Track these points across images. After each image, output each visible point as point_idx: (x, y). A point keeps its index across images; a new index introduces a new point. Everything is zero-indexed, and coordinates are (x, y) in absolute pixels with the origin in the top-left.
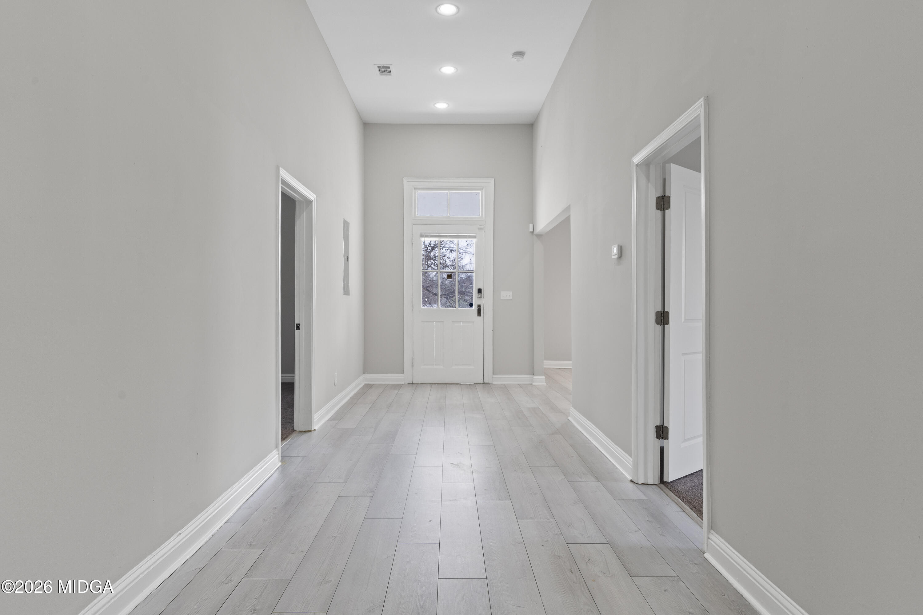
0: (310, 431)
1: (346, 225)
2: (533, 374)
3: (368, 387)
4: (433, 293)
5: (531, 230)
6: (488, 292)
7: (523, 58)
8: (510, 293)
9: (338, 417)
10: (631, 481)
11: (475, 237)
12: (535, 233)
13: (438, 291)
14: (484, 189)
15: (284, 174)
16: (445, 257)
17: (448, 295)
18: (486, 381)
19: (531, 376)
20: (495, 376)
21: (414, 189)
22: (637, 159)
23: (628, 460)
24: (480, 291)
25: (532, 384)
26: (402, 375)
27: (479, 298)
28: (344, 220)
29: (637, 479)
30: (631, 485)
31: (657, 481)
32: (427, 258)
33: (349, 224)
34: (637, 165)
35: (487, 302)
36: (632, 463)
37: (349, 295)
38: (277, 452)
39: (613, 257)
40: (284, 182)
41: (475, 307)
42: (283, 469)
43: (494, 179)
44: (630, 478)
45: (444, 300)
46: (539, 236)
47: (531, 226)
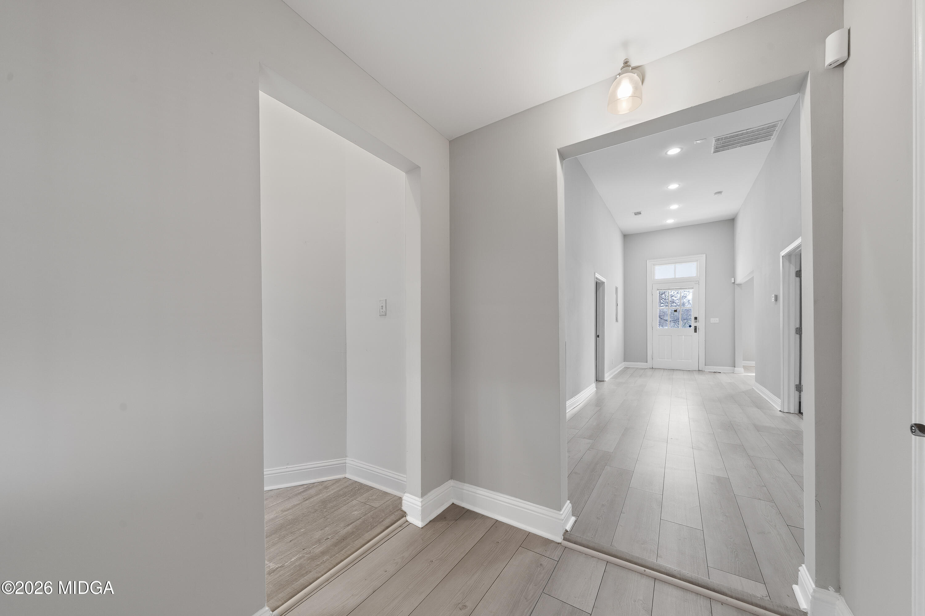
0: (604, 381)
1: (617, 289)
2: (735, 367)
3: (626, 368)
4: (664, 320)
5: (733, 281)
6: (701, 319)
7: (721, 194)
8: (718, 319)
9: (615, 377)
10: (780, 411)
11: (693, 288)
12: (735, 283)
13: (668, 318)
14: (699, 261)
15: (597, 275)
16: (673, 297)
17: (675, 321)
18: (700, 369)
19: (733, 368)
20: (706, 367)
21: (653, 265)
22: (783, 253)
23: (779, 401)
24: (696, 318)
25: (733, 373)
26: (646, 363)
27: (696, 322)
28: (616, 287)
29: (783, 410)
30: (780, 412)
31: (797, 412)
32: (661, 298)
33: (618, 288)
34: (783, 256)
35: (701, 325)
36: (780, 402)
37: (618, 322)
38: (594, 384)
39: (773, 301)
40: (597, 278)
41: (693, 328)
42: (597, 392)
43: (705, 254)
44: (780, 410)
45: (672, 324)
46: (739, 285)
47: (733, 279)
